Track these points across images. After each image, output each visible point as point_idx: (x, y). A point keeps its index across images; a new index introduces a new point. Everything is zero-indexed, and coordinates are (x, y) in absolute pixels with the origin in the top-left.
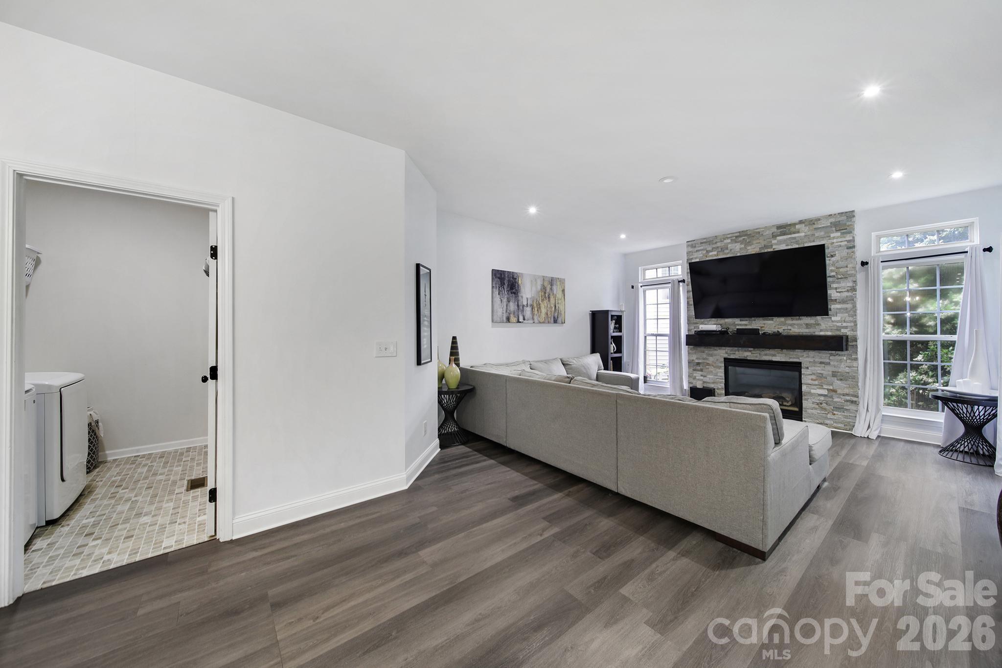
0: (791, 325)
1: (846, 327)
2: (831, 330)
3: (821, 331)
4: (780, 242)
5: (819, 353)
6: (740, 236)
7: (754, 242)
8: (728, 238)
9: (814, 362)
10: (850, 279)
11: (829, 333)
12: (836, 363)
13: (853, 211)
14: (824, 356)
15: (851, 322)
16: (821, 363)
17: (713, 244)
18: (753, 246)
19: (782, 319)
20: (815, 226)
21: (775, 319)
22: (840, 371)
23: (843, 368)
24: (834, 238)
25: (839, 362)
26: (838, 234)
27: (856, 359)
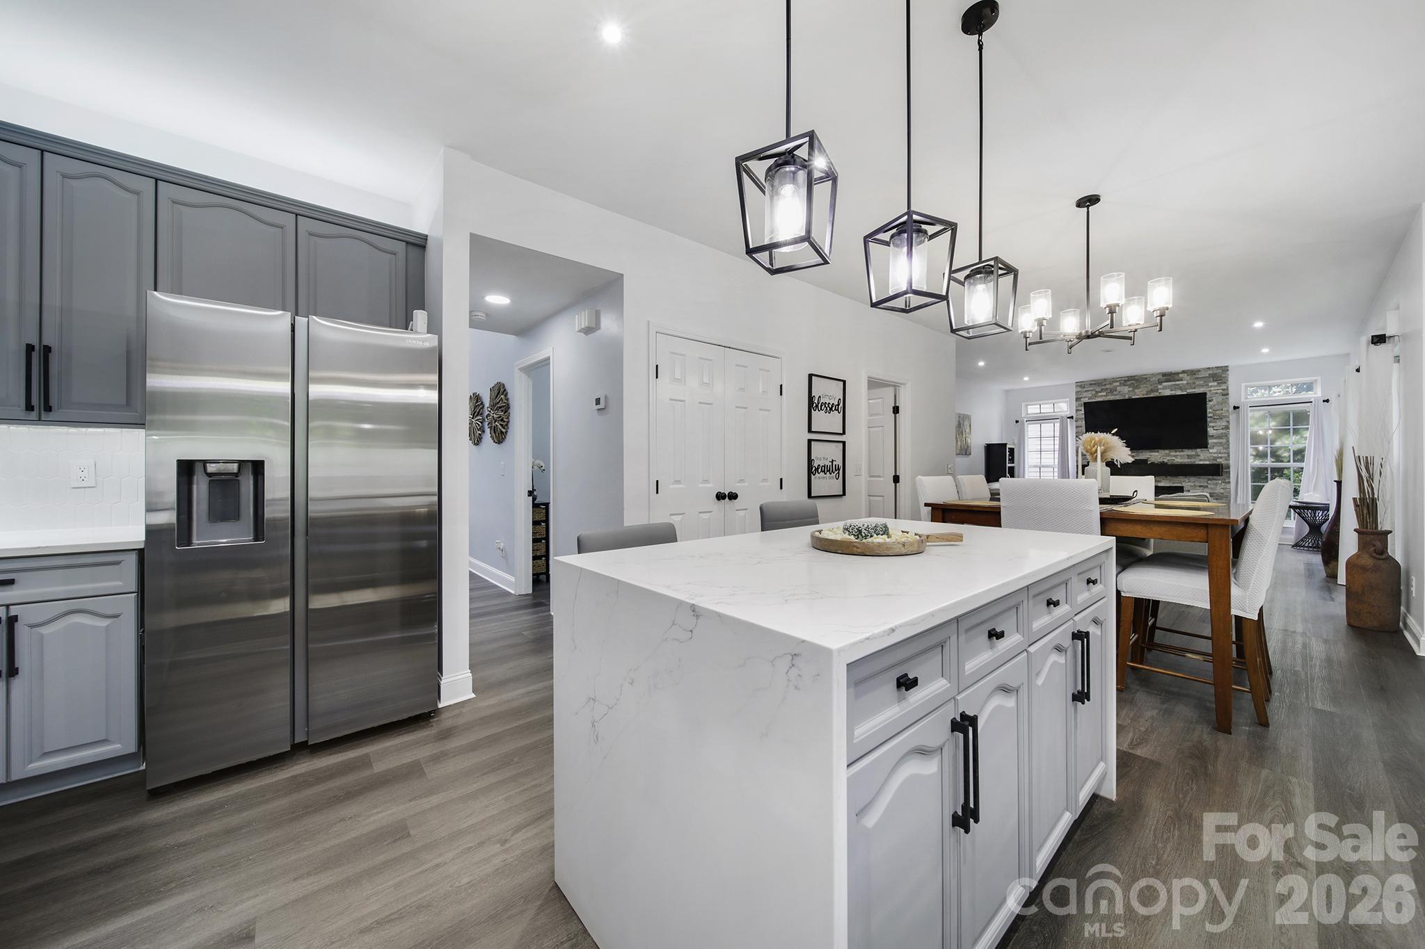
0: (1174, 456)
1: (1221, 458)
2: (1209, 460)
3: (1201, 460)
4: (1165, 388)
5: (1199, 478)
6: (1129, 381)
7: (1142, 386)
8: (1117, 381)
9: (1195, 486)
10: (1224, 420)
11: (1208, 463)
12: (1213, 486)
13: (1227, 366)
14: (1202, 481)
15: (1225, 453)
16: (1200, 486)
17: (1102, 385)
18: (1140, 390)
19: (1167, 451)
20: (1195, 376)
21: (1160, 451)
22: (1216, 492)
23: (1219, 490)
24: (1211, 386)
25: (1216, 485)
26: (1215, 384)
27: (1229, 482)
